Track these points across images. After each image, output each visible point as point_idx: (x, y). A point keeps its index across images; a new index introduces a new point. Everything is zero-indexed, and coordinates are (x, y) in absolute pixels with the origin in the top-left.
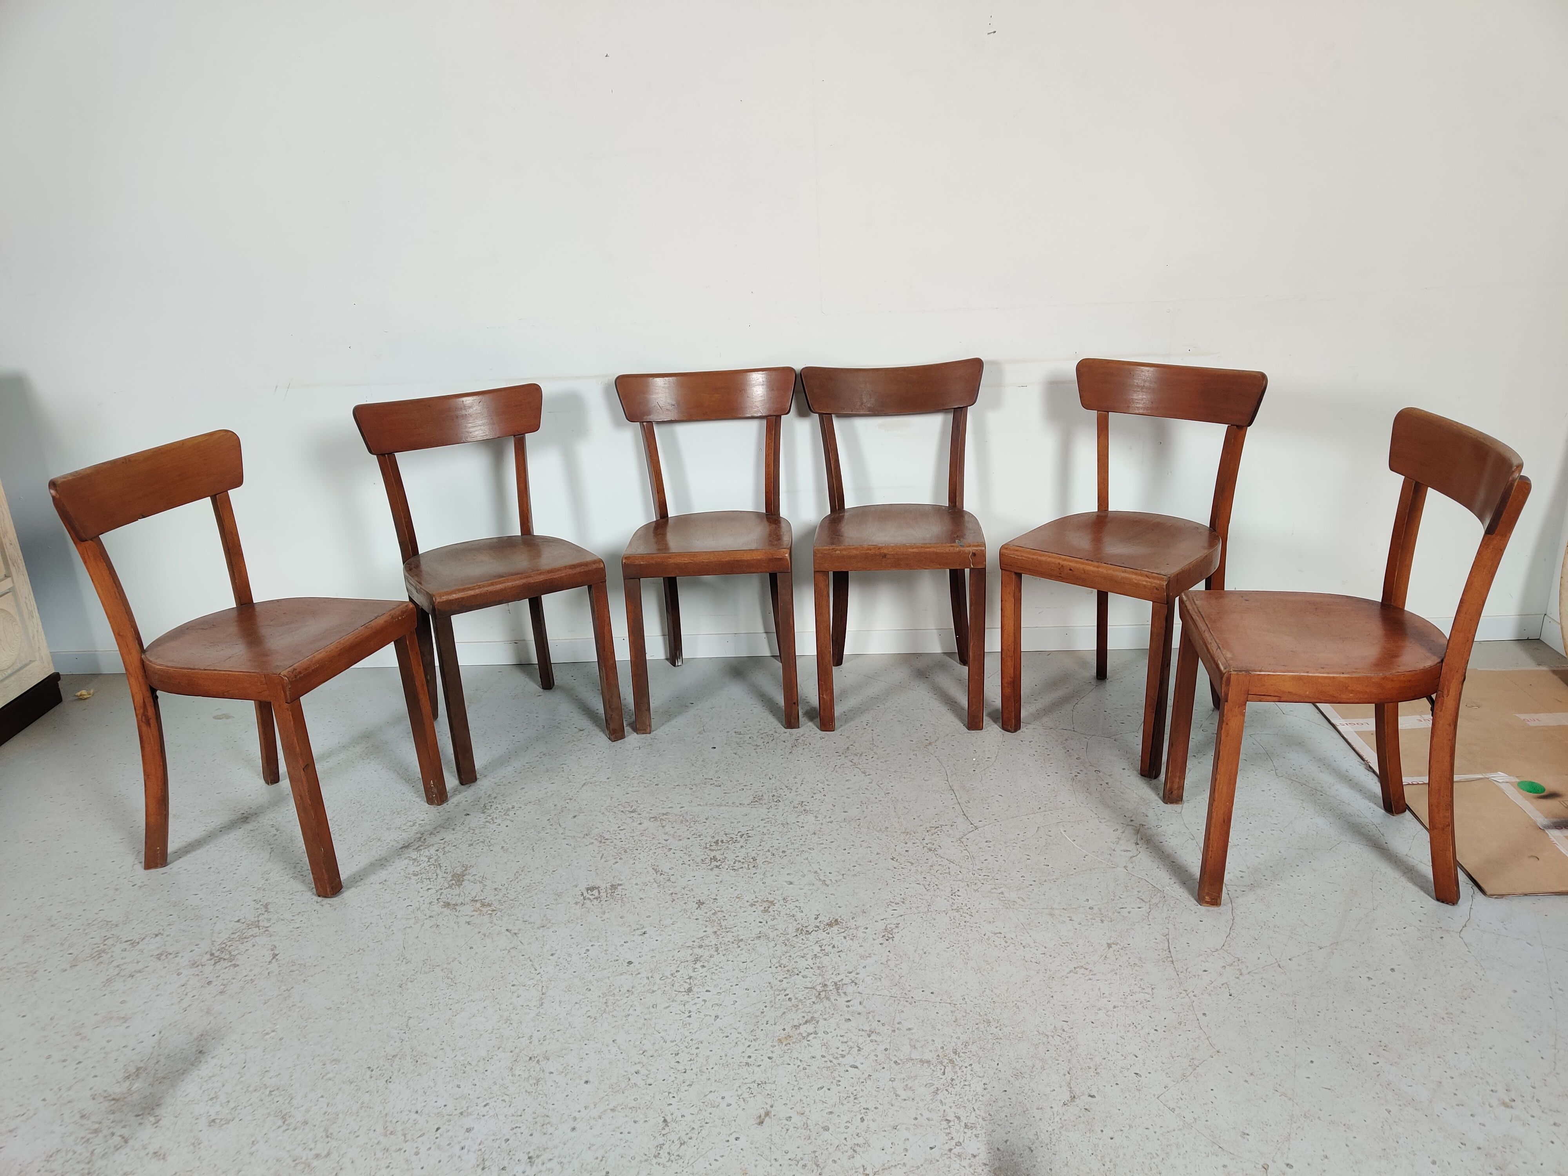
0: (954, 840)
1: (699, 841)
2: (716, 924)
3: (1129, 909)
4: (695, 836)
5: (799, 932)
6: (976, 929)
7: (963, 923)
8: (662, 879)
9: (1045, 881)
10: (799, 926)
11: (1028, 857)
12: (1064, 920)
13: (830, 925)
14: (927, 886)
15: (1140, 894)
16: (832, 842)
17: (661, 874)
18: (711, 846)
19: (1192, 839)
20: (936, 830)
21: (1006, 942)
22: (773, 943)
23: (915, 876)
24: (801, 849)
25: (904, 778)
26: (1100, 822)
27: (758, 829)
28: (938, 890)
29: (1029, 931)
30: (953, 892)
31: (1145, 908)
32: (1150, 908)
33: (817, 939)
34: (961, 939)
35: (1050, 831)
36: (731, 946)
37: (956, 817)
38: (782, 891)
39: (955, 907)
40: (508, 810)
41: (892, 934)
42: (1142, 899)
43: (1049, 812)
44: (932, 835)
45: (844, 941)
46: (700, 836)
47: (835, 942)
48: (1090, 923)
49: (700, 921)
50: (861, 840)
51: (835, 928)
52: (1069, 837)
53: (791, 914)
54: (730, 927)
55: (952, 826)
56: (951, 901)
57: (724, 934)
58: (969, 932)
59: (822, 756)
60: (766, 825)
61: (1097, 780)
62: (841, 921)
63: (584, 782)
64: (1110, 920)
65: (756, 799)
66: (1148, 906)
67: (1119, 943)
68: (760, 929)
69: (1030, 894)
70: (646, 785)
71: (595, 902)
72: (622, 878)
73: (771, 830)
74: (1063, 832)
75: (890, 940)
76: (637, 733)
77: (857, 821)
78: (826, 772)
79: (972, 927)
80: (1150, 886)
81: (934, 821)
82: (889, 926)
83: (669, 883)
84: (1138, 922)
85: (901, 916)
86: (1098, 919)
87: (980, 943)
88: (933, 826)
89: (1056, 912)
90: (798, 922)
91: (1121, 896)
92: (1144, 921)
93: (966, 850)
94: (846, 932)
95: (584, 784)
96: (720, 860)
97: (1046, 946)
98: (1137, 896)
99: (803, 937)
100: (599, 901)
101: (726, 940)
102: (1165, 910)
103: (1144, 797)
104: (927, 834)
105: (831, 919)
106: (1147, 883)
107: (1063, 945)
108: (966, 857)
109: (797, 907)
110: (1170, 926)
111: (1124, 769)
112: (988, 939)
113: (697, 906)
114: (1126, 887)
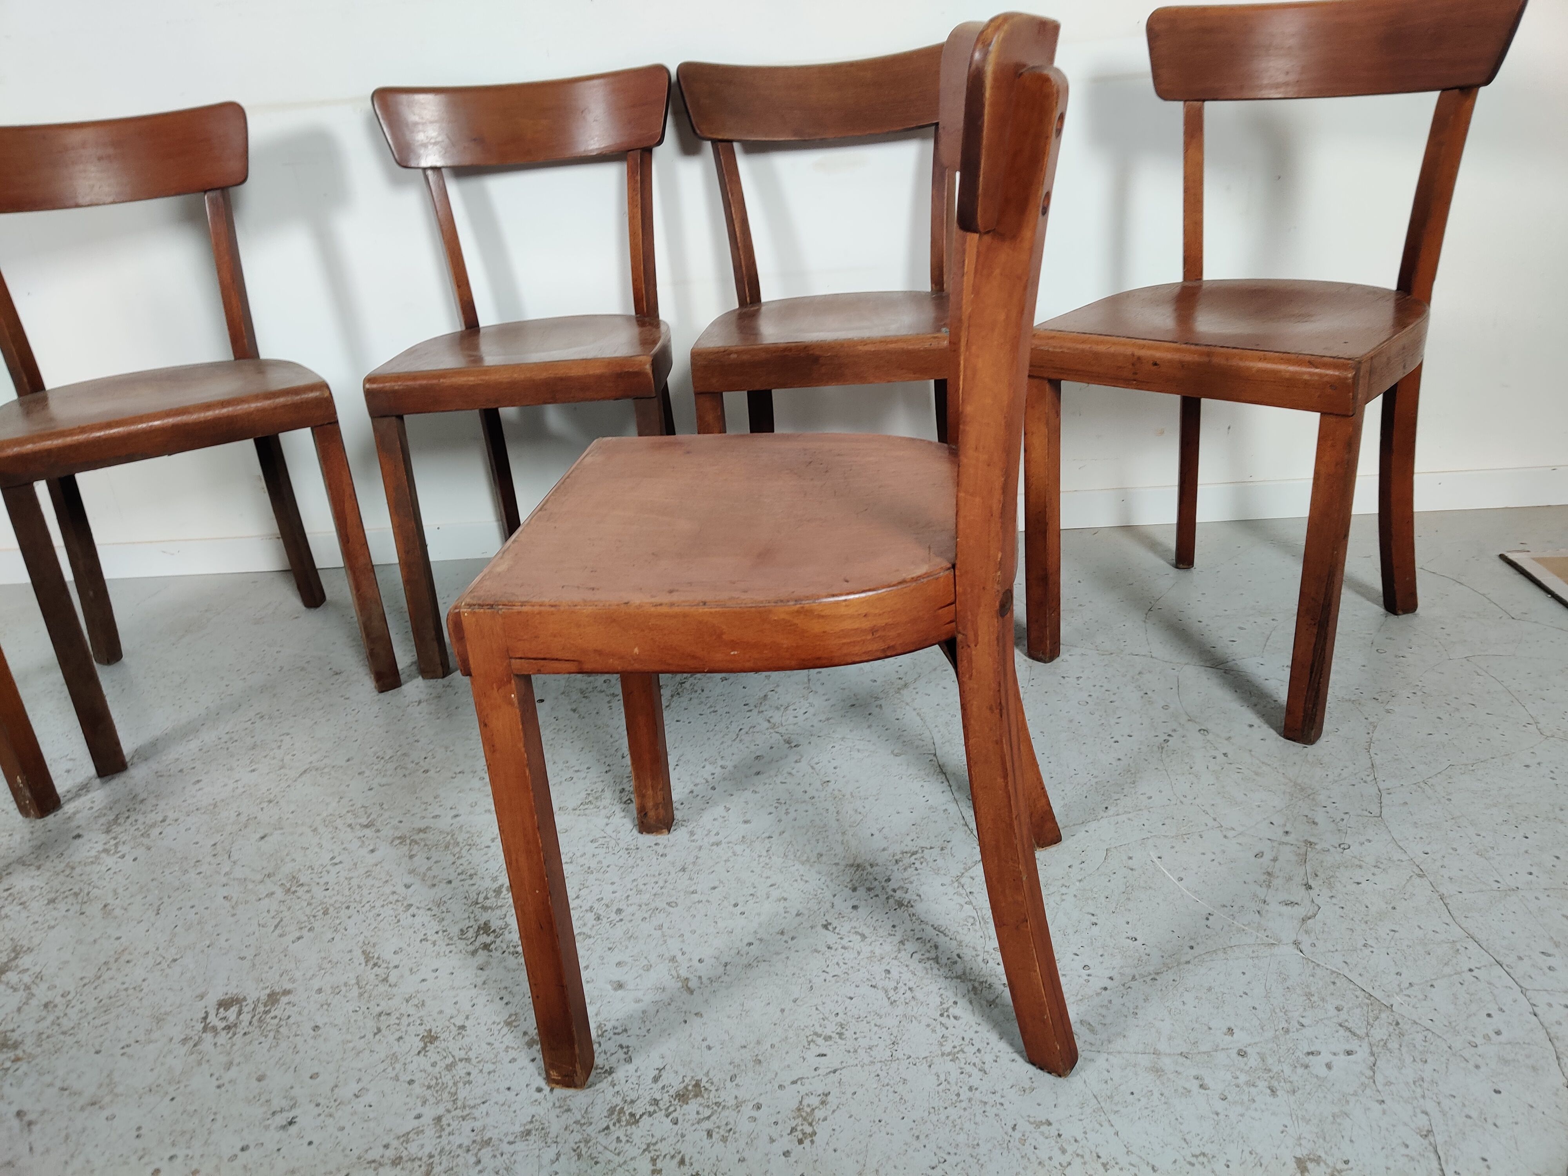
0: (947, 880)
1: (466, 887)
2: (446, 1096)
3: (1326, 1057)
4: (463, 877)
5: (615, 1117)
6: (994, 1110)
7: (965, 1094)
8: (373, 977)
9: (1134, 978)
10: (618, 1100)
11: (1094, 919)
12: (1187, 1085)
13: (682, 1097)
14: (891, 993)
15: (1343, 1015)
16: (714, 888)
17: (375, 965)
18: (486, 898)
19: (1419, 876)
20: (912, 859)
21: (1064, 1151)
22: (551, 1152)
23: (869, 967)
24: (653, 906)
25: (859, 751)
26: (1225, 837)
27: (582, 861)
28: (913, 1003)
29: (1112, 1117)
30: (945, 1006)
31: (1362, 1053)
32: (1372, 1054)
33: (650, 1139)
34: (962, 1138)
35: (1130, 858)
36: (460, 1160)
37: (951, 829)
38: (598, 1005)
39: (948, 1048)
40: (153, 825)
41: (810, 1124)
42: (1348, 1029)
43: (1124, 817)
44: (905, 869)
45: (706, 1142)
46: (471, 876)
47: (688, 1150)
48: (1246, 1098)
49: (417, 1089)
50: (770, 882)
51: (693, 1106)
52: (1169, 870)
53: (607, 1067)
54: (472, 1103)
55: (942, 849)
56: (940, 1031)
57: (454, 1124)
58: (979, 1118)
59: (719, 713)
60: (597, 851)
61: (1205, 747)
62: (708, 1085)
63: (307, 766)
64: (1288, 1086)
65: (590, 798)
66: (1365, 1045)
67: (1323, 1155)
68: (533, 1110)
69: (1103, 1011)
70: (407, 773)
71: (223, 1038)
72: (298, 974)
73: (605, 863)
74: (1155, 860)
75: (807, 1142)
76: (424, 678)
77: (767, 841)
78: (722, 743)
79: (986, 1103)
80: (1359, 993)
81: (909, 838)
82: (805, 1103)
83: (382, 988)
84: (1355, 1094)
85: (835, 1072)
86: (1262, 1085)
87: (1005, 1153)
88: (906, 849)
89: (1167, 1063)
90: (617, 1088)
91: (1303, 1020)
92: (1368, 1092)
93: (970, 903)
94: (714, 1118)
95: (305, 771)
96: (494, 931)
97: (1157, 1165)
98: (1335, 1020)
99: (620, 1133)
100: (230, 1035)
101: (456, 1140)
102: (1408, 1060)
103: (1299, 781)
104: (896, 868)
105: (687, 1080)
106: (1352, 986)
107: (1194, 1160)
108: (972, 920)
109: (621, 1046)
110: (1430, 1106)
111: (1251, 726)
112: (1023, 1141)
113: (422, 1044)
114: (1309, 995)
